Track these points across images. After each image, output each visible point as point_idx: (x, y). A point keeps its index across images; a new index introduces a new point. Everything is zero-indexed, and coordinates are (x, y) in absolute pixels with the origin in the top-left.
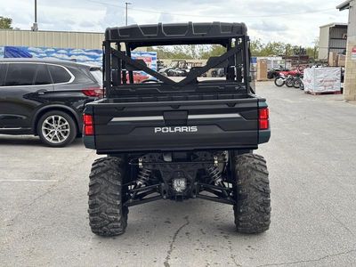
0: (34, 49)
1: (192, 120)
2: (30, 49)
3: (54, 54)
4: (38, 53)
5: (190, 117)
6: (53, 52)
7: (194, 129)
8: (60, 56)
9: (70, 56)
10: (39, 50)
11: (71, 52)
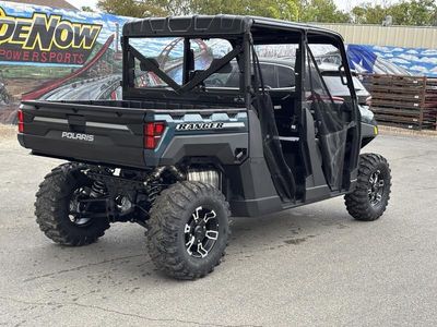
0: (380, 49)
1: (89, 127)
2: (376, 48)
3: (402, 55)
4: (383, 53)
5: (88, 124)
6: (400, 53)
7: (91, 138)
8: (409, 57)
9: (420, 58)
10: (385, 50)
11: (422, 54)
